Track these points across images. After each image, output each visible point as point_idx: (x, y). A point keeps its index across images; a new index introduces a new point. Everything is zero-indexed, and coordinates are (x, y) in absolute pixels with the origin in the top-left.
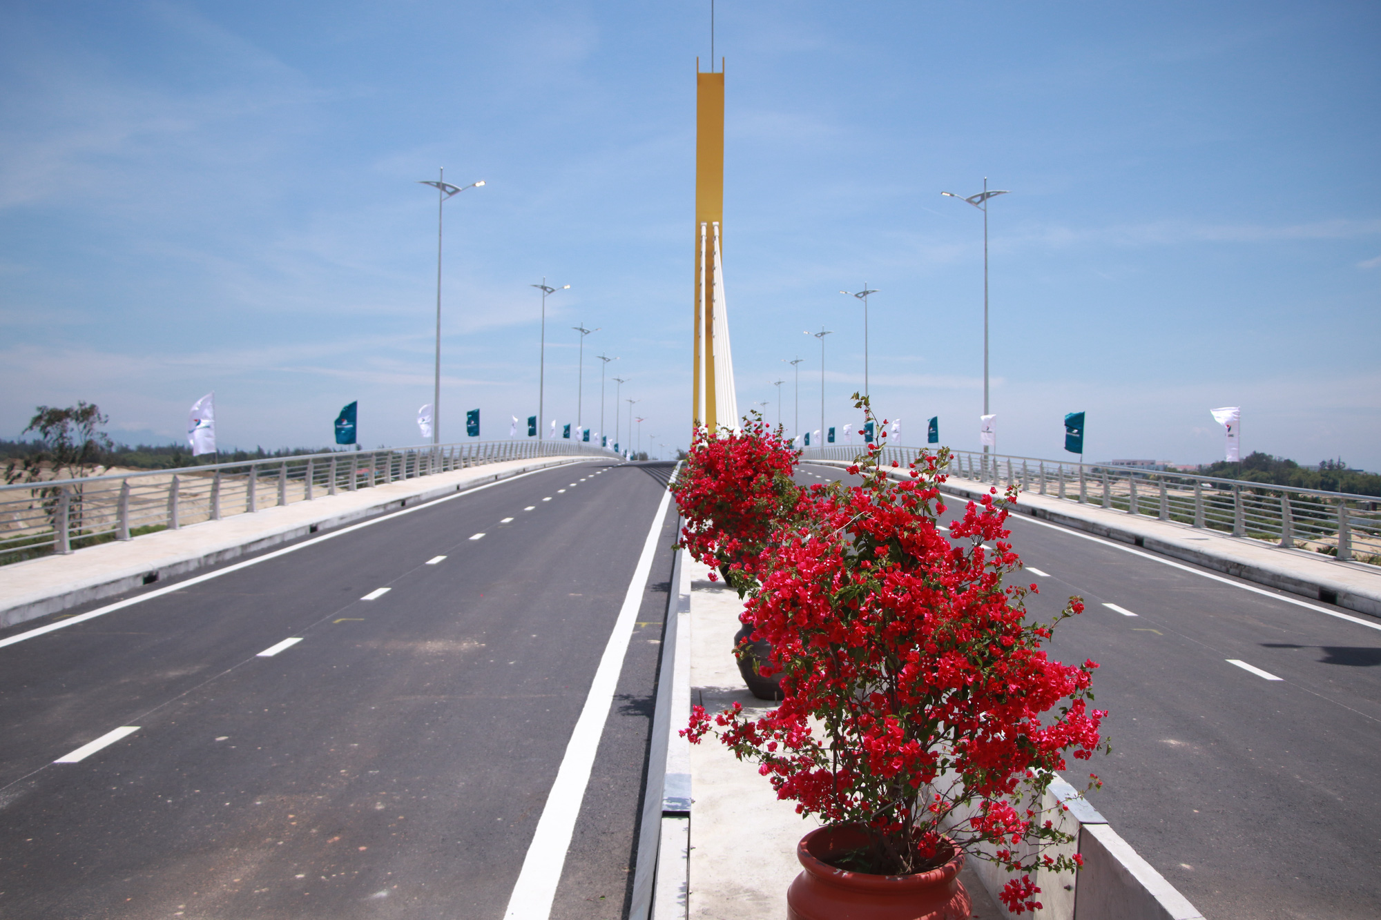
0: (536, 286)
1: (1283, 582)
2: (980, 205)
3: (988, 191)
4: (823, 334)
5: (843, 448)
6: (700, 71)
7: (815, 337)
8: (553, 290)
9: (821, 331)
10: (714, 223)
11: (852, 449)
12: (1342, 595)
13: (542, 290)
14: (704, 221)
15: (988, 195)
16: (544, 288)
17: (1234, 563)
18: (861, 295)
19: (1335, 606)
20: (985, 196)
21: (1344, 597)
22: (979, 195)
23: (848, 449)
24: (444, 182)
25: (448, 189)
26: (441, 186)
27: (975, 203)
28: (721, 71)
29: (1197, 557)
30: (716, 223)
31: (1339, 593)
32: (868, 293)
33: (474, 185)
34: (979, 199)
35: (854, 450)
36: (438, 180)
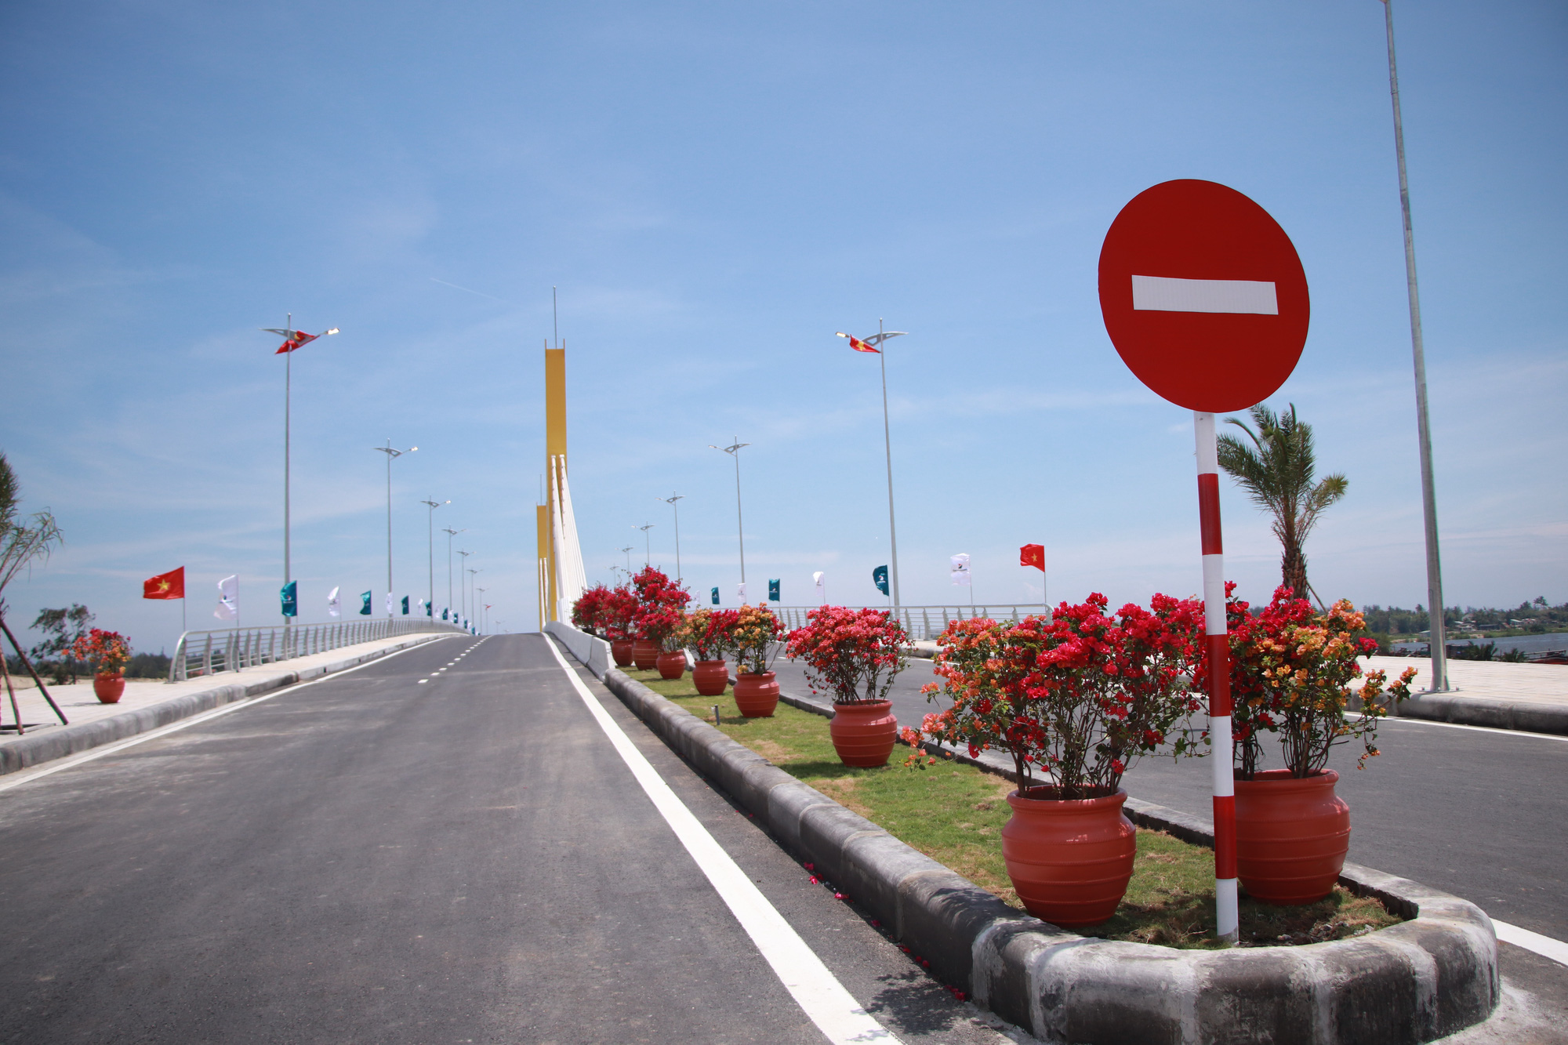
6: (548, 348)
14: (553, 454)
26: (391, 452)
28: (562, 348)
30: (562, 456)
33: (411, 450)
34: (732, 449)
36: (386, 447)
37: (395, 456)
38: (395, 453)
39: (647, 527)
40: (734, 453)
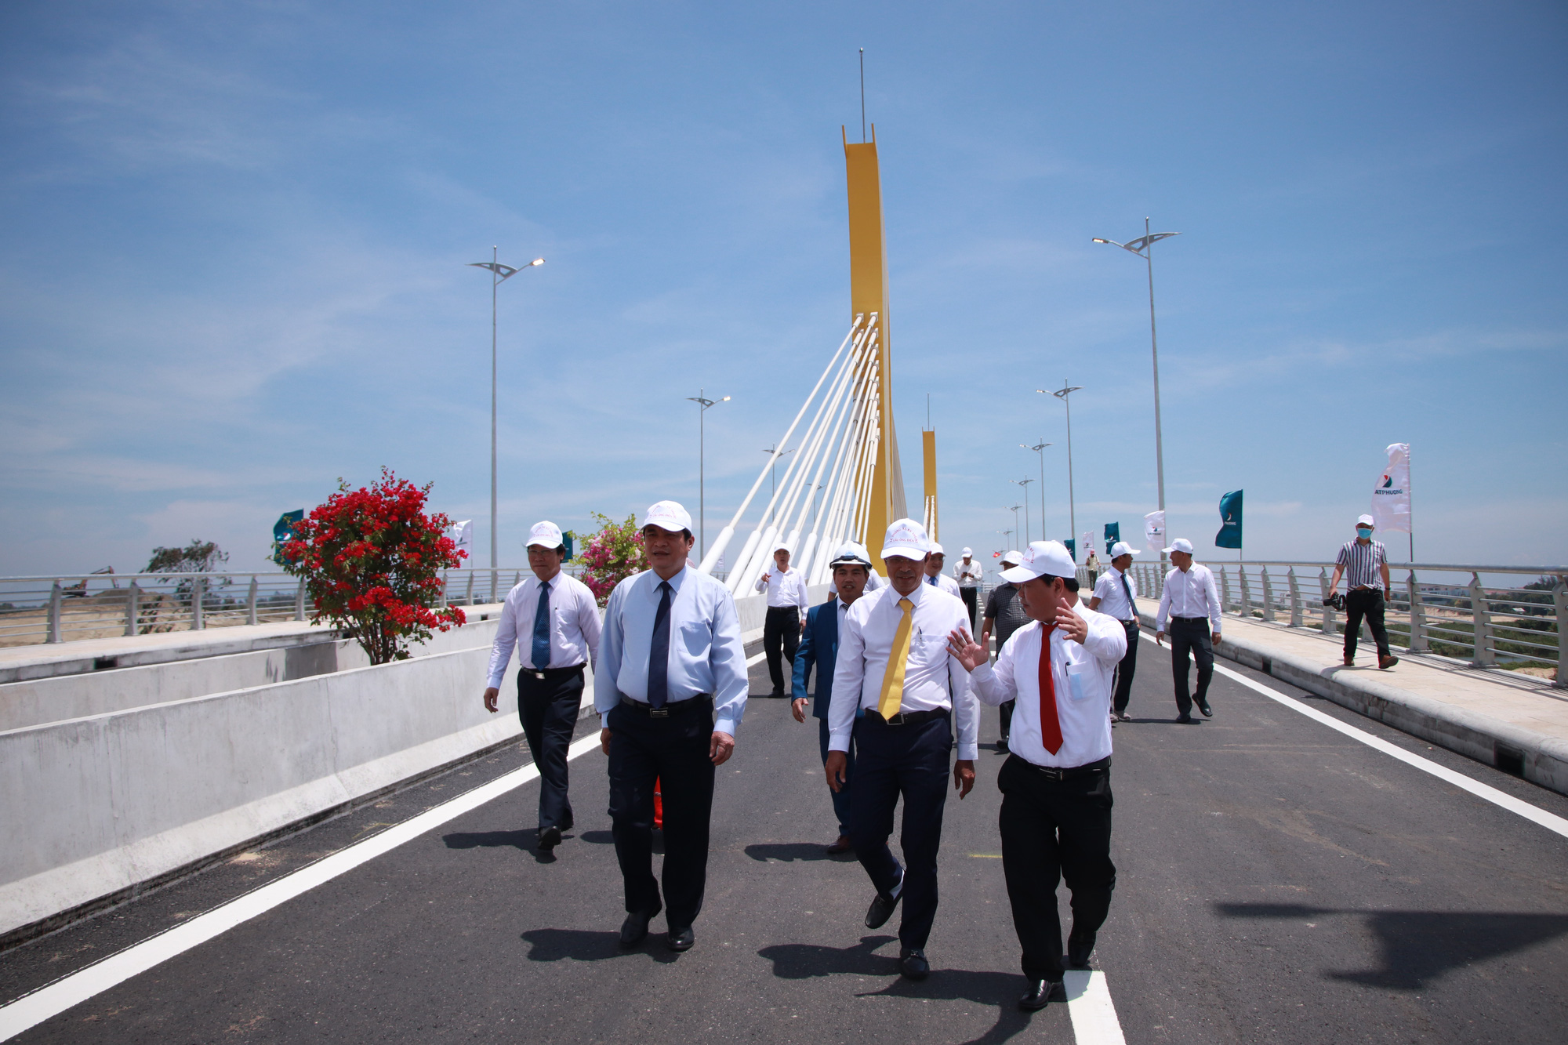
1: (1440, 730)
2: (1141, 252)
3: (1151, 234)
4: (1041, 447)
6: (847, 143)
7: (1033, 451)
8: (712, 403)
9: (1040, 444)
10: (873, 314)
12: (1533, 760)
13: (700, 404)
15: (1152, 239)
16: (702, 401)
17: (1374, 696)
18: (1061, 394)
19: (1517, 781)
20: (1147, 241)
21: (1536, 763)
22: (1140, 239)
24: (497, 263)
25: (503, 270)
27: (1135, 249)
28: (871, 141)
29: (1329, 687)
31: (1527, 754)
32: (1069, 390)
33: (532, 264)
34: (1140, 244)
37: (506, 276)
40: (1144, 252)
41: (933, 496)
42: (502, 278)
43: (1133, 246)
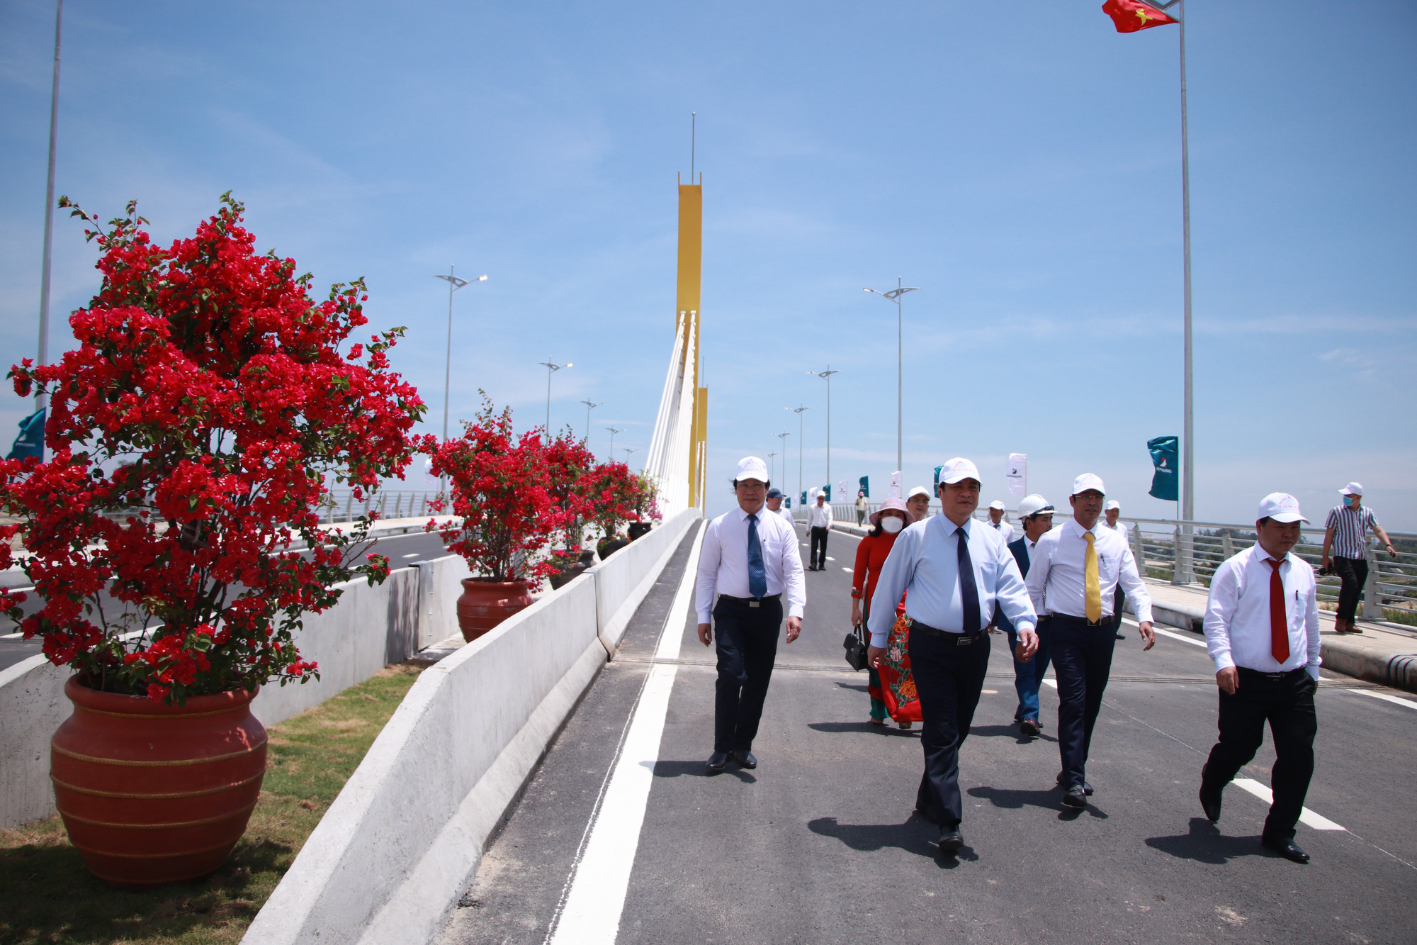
0: (543, 364)
3: (901, 288)
5: (838, 506)
6: (681, 184)
7: (795, 413)
8: (558, 368)
9: (800, 407)
10: (692, 312)
11: (847, 508)
13: (548, 368)
14: (684, 310)
15: (902, 291)
16: (550, 366)
18: (824, 375)
20: (899, 292)
22: (895, 291)
23: (843, 508)
24: (454, 276)
25: (457, 282)
26: (452, 280)
27: (891, 297)
28: (699, 184)
30: (693, 312)
32: (830, 373)
33: (478, 279)
34: (894, 294)
35: (849, 509)
36: (449, 275)
37: (460, 286)
38: (459, 283)
39: (801, 410)
40: (897, 299)
41: (704, 442)
42: (457, 287)
43: (890, 295)
